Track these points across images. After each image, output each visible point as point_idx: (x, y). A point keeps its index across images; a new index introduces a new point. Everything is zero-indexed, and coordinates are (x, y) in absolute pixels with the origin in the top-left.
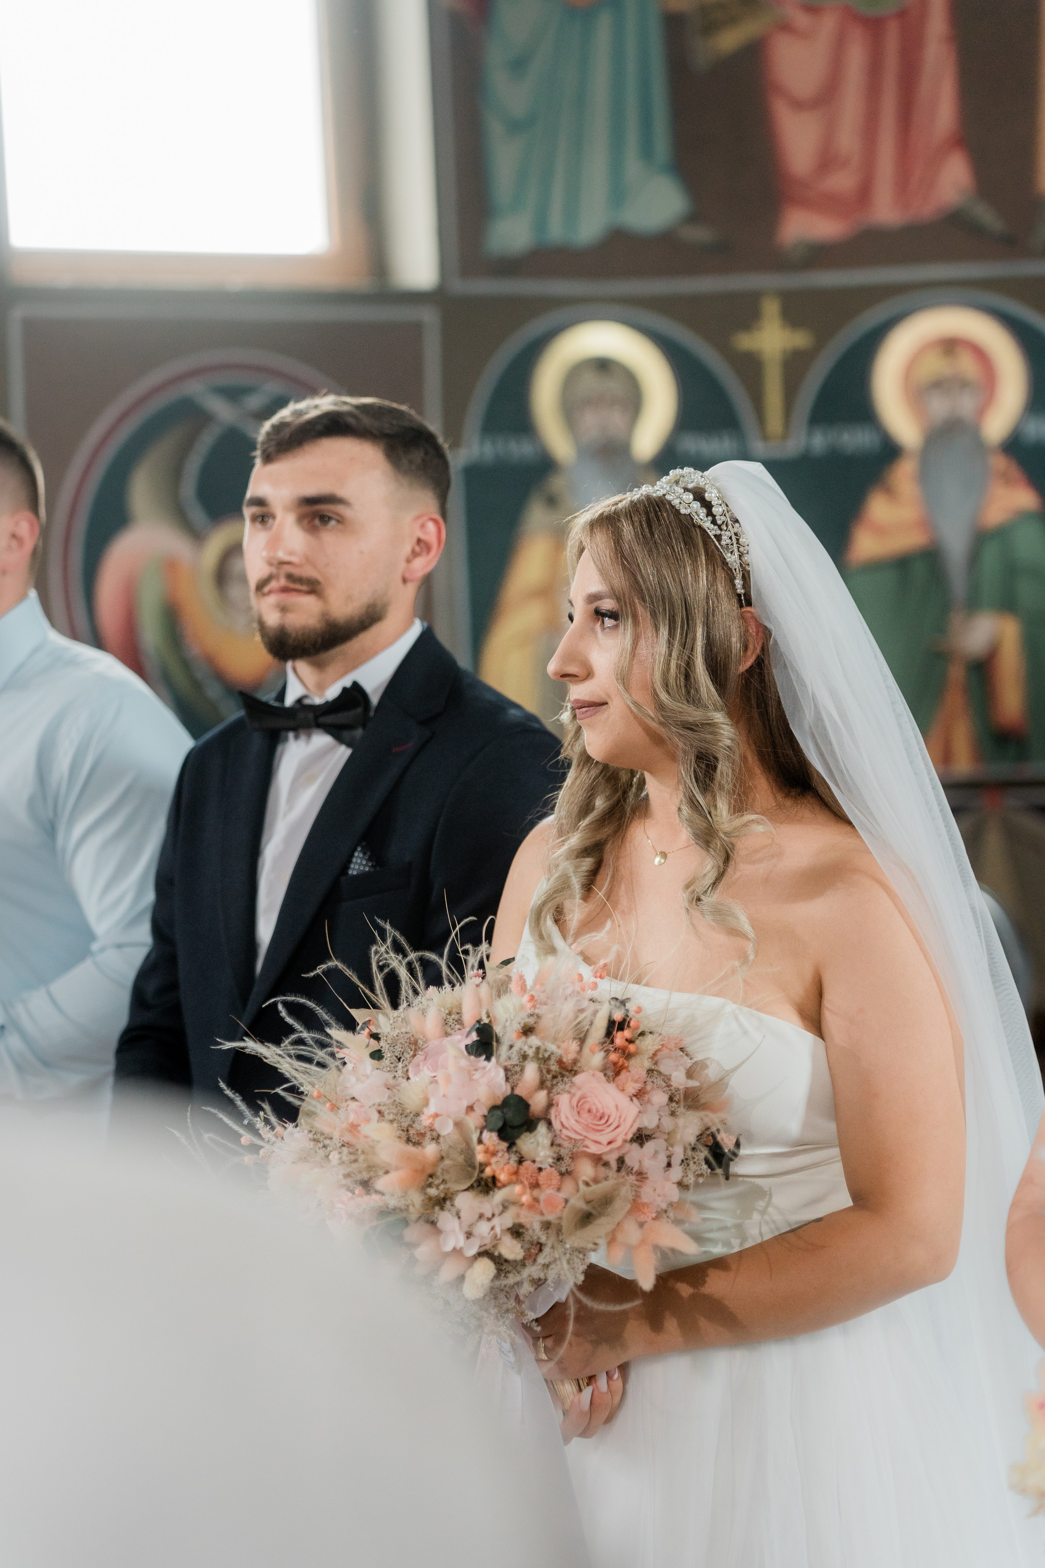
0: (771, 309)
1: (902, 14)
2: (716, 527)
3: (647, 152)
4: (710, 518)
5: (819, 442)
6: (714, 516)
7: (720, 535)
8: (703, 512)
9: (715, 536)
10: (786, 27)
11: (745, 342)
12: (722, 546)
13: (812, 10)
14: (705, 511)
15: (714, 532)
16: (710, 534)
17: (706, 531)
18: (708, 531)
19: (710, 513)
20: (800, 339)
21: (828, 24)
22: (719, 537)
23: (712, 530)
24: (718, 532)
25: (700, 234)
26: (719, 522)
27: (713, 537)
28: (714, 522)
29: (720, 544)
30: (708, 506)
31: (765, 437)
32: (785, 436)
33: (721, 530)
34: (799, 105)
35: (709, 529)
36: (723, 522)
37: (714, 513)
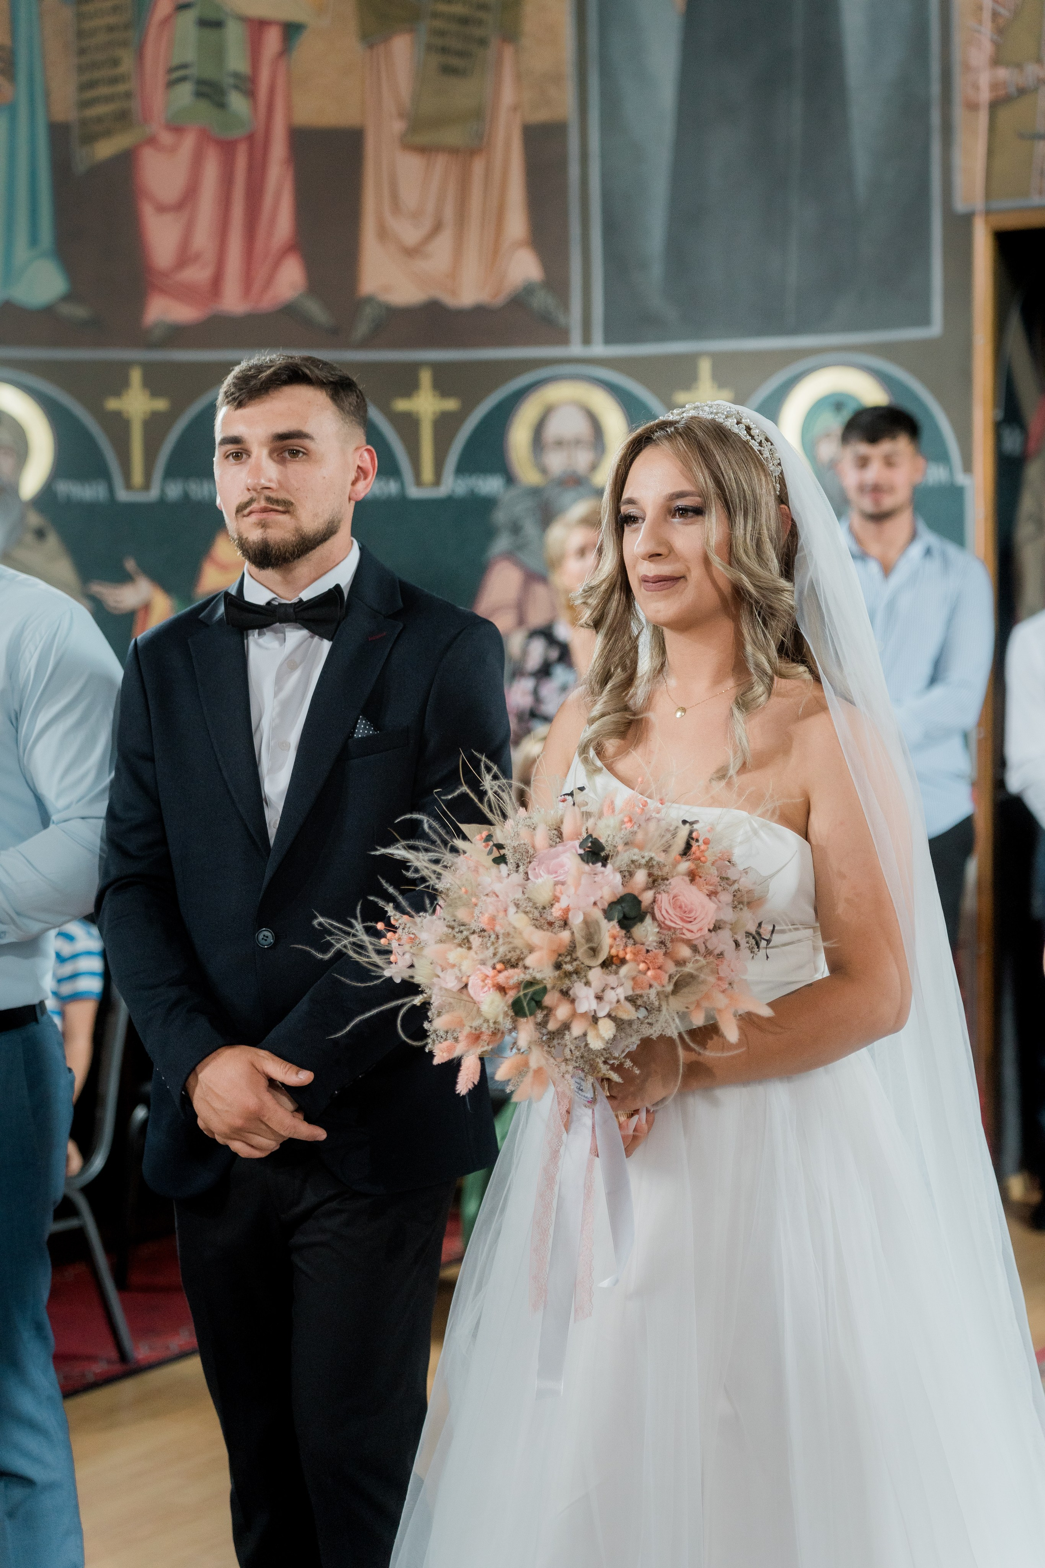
0: (136, 376)
1: (250, 138)
3: (34, 240)
5: (174, 491)
6: (752, 436)
10: (152, 141)
11: (112, 404)
13: (177, 129)
20: (161, 405)
21: (189, 142)
24: (760, 448)
25: (80, 312)
29: (762, 457)
31: (128, 485)
32: (147, 486)
34: (162, 209)
37: (753, 434)
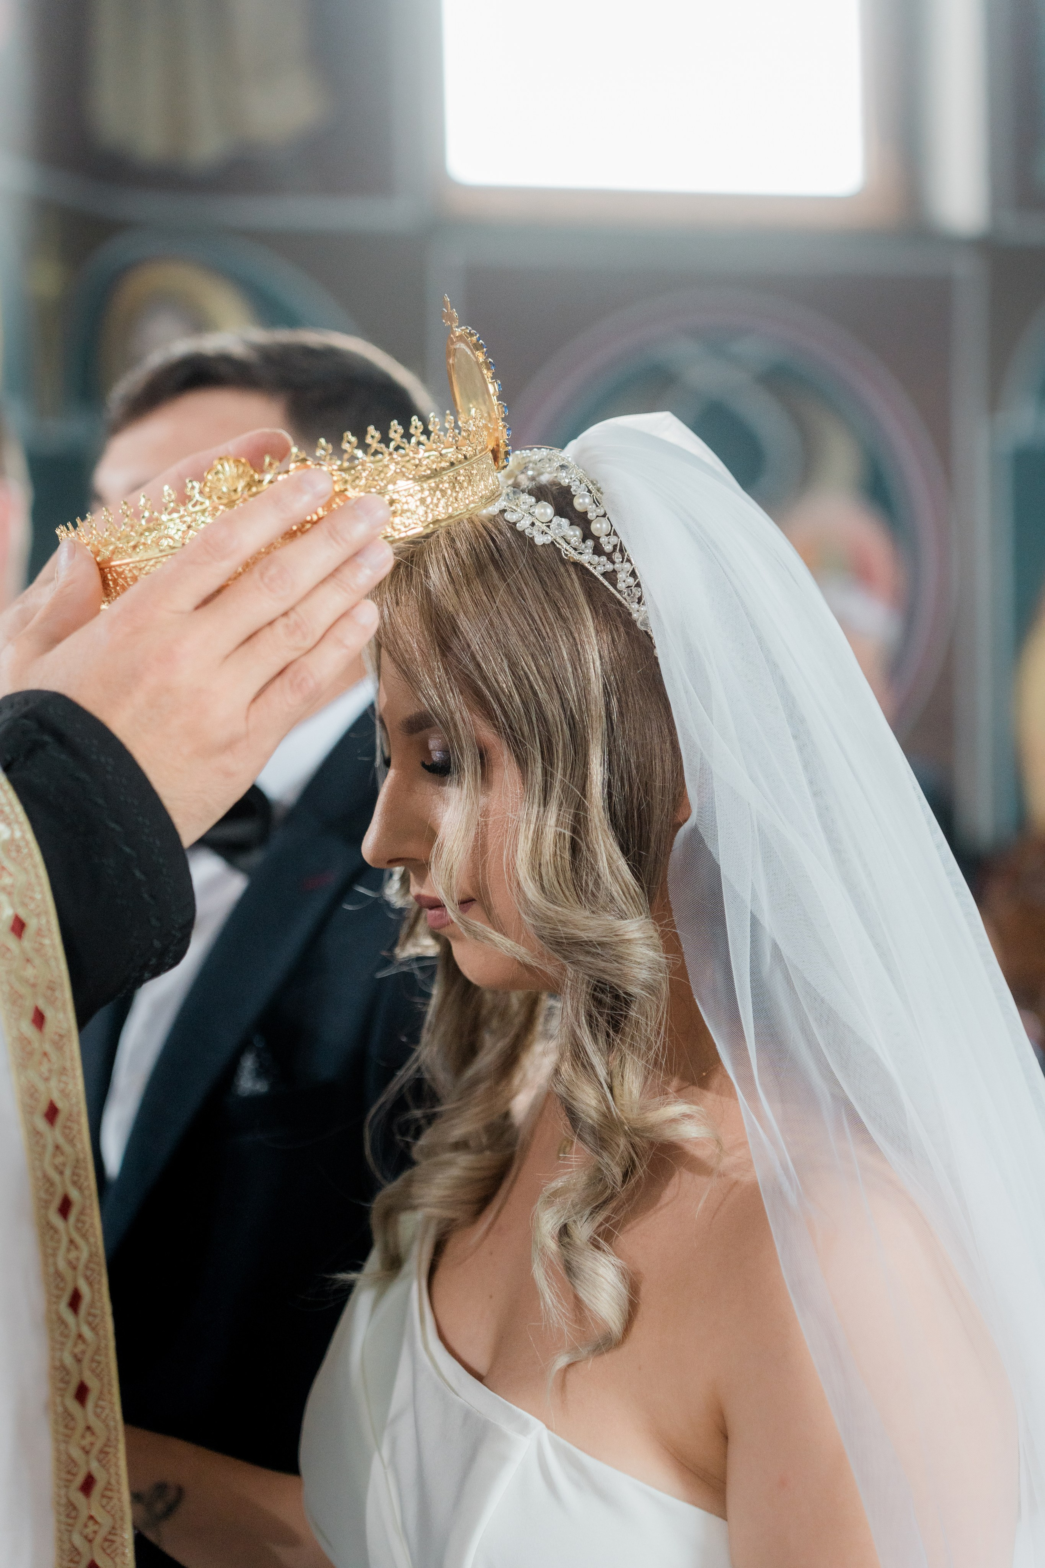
2: (604, 559)
4: (590, 543)
6: (596, 539)
7: (614, 571)
8: (574, 534)
9: (604, 574)
12: (620, 592)
14: (578, 532)
15: (601, 569)
16: (596, 574)
17: (587, 570)
18: (591, 568)
19: (587, 535)
22: (611, 576)
23: (598, 566)
24: (609, 567)
26: (608, 548)
27: (601, 578)
28: (598, 550)
29: (616, 588)
30: (581, 520)
33: (613, 563)
35: (591, 564)
36: (615, 546)
37: (596, 534)
